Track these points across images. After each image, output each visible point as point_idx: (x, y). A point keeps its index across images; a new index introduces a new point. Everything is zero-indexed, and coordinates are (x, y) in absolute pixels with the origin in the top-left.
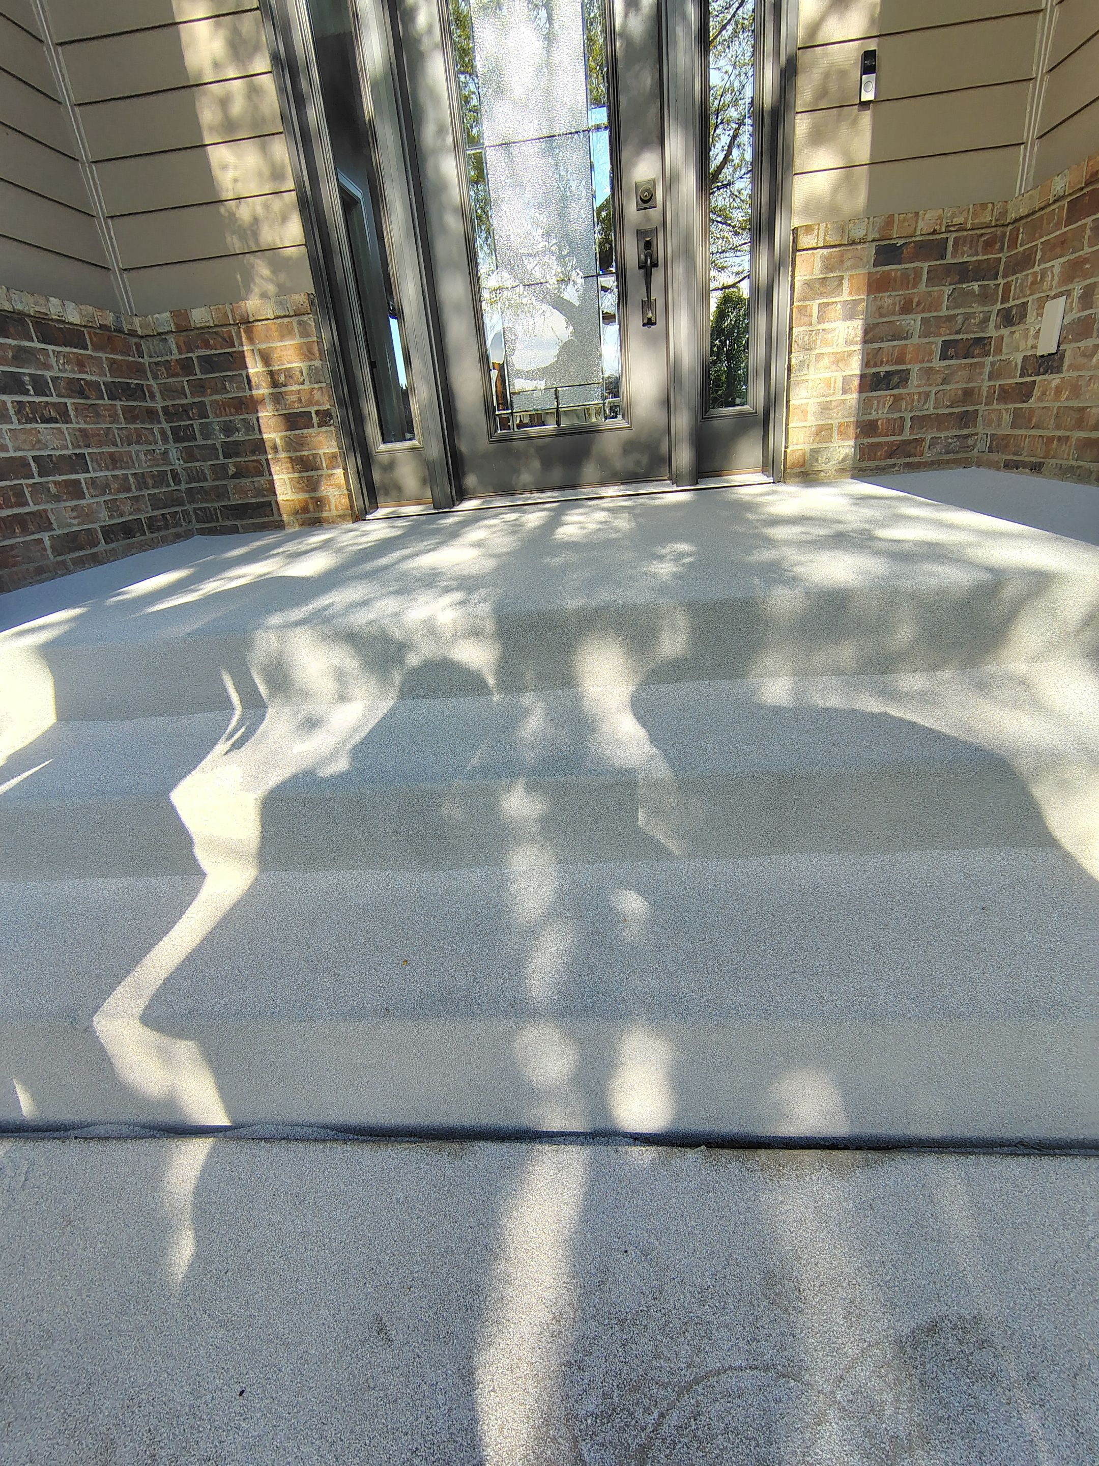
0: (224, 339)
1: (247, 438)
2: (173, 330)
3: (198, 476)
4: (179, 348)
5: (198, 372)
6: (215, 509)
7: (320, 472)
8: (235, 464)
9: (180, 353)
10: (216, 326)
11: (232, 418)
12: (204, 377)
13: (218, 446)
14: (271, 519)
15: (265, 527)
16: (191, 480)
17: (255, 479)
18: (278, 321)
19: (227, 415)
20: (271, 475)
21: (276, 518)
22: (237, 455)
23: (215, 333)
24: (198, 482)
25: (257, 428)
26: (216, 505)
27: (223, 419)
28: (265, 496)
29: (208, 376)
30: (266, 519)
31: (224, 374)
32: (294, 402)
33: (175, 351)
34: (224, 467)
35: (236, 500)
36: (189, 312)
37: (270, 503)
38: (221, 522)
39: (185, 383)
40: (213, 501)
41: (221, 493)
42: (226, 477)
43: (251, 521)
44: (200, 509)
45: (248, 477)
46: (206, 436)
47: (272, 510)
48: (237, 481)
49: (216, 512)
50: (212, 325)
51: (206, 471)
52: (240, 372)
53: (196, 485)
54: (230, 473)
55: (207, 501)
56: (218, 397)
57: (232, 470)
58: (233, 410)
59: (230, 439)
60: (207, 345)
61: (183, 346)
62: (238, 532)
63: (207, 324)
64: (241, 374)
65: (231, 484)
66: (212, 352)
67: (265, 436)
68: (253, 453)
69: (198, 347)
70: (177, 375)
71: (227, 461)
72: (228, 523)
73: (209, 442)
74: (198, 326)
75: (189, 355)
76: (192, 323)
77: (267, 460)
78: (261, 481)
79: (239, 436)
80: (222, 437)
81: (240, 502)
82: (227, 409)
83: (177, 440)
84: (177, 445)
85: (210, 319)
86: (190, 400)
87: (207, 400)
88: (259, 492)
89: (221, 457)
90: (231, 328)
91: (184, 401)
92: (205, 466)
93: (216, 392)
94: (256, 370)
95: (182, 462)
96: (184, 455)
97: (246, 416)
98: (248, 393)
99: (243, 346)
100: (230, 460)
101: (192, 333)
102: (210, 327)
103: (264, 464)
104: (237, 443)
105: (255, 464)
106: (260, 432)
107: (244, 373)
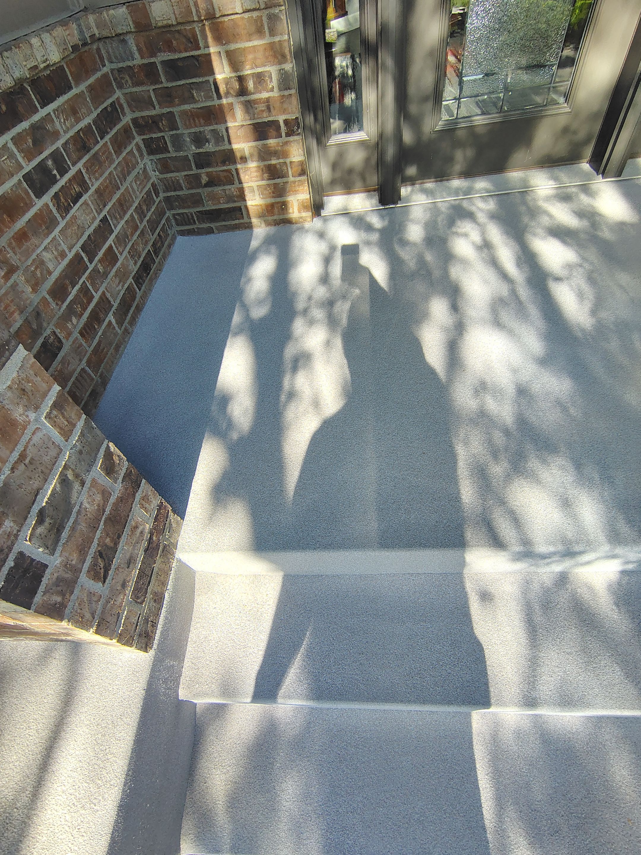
0: (189, 40)
1: (217, 149)
2: (133, 30)
3: (175, 186)
4: (139, 50)
5: (163, 79)
6: (191, 214)
7: (284, 180)
8: (208, 174)
9: (142, 58)
10: (179, 24)
11: (202, 129)
12: (170, 85)
13: (191, 158)
14: (242, 221)
15: (236, 228)
16: (167, 190)
17: (227, 188)
18: (246, 15)
19: (196, 126)
20: (240, 182)
21: (246, 220)
22: (209, 165)
23: (178, 32)
24: (175, 190)
25: (226, 139)
26: (193, 210)
27: (193, 130)
28: (235, 202)
29: (174, 84)
30: (237, 222)
31: (191, 81)
32: (263, 111)
33: (137, 55)
34: (197, 177)
35: (210, 206)
36: (147, 7)
37: (240, 209)
38: (198, 225)
39: (152, 93)
40: (189, 207)
41: (197, 200)
42: (199, 185)
43: (224, 224)
44: (178, 214)
45: (220, 185)
46: (178, 147)
47: (242, 214)
48: (210, 189)
49: (193, 217)
50: (174, 23)
51: (181, 181)
52: (207, 78)
53: (173, 193)
54: (203, 182)
55: (184, 208)
56: (187, 107)
57: (204, 179)
58: (202, 121)
59: (201, 150)
60: (171, 49)
61: (144, 49)
62: (213, 232)
63: (170, 22)
64: (209, 81)
65: (205, 192)
66: (176, 56)
67: (235, 146)
68: (224, 163)
69: (160, 51)
70: (141, 84)
71: (199, 171)
72: (205, 225)
73: (181, 154)
74: (160, 24)
75: (152, 60)
76: (153, 22)
77: (237, 170)
78: (232, 189)
79: (210, 147)
80: (194, 148)
81: (213, 209)
82: (197, 121)
83: (151, 152)
84: (152, 157)
85: (173, 16)
86: (158, 111)
87: (175, 110)
88: (230, 199)
89: (194, 168)
90: (195, 25)
91: (153, 113)
92: (179, 176)
93: (184, 101)
94: (224, 76)
95: (157, 173)
96: (159, 167)
97: (216, 128)
98: (216, 102)
99: (208, 47)
100: (203, 171)
101: (153, 33)
102: (173, 25)
103: (234, 173)
104: (207, 154)
105: (225, 174)
106: (230, 143)
107: (211, 79)
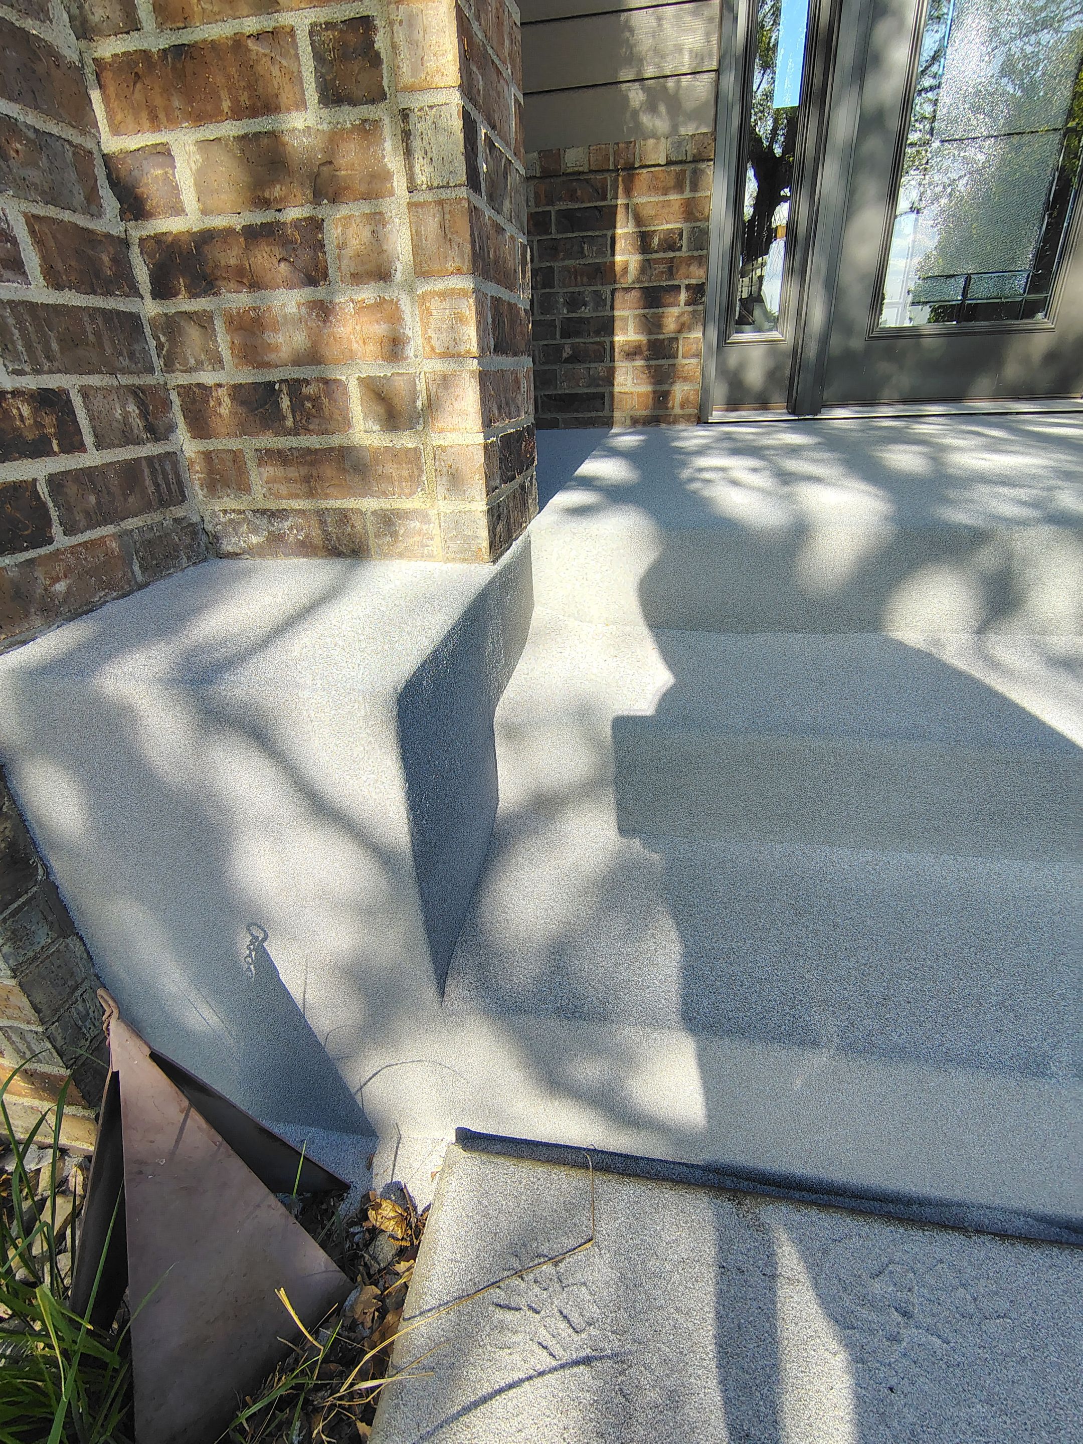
0: (596, 190)
1: (594, 315)
2: (538, 175)
4: (538, 197)
5: (554, 230)
7: (671, 362)
8: (573, 346)
9: (538, 205)
10: (591, 171)
11: (582, 289)
12: (559, 236)
13: (557, 323)
14: (600, 414)
15: (590, 424)
17: (593, 365)
18: (669, 168)
19: (576, 286)
20: (612, 360)
21: (606, 413)
22: (578, 334)
23: (587, 181)
25: (609, 303)
26: (539, 393)
27: (571, 290)
28: (598, 385)
29: (564, 236)
30: (594, 414)
31: (585, 234)
32: (662, 272)
33: (532, 202)
34: (559, 348)
35: (563, 389)
36: (562, 152)
37: (603, 396)
38: (540, 415)
41: (549, 380)
42: (558, 360)
43: (575, 415)
45: (584, 362)
46: (547, 308)
47: (604, 403)
48: (570, 366)
50: (586, 170)
51: (537, 353)
52: (605, 232)
54: (565, 355)
56: (571, 263)
57: (567, 352)
58: (585, 279)
59: (574, 315)
60: (573, 197)
61: (543, 196)
62: (557, 427)
63: (581, 169)
64: (606, 234)
65: (564, 369)
66: (577, 206)
67: (617, 313)
68: (598, 333)
69: (560, 199)
71: (563, 341)
72: (549, 416)
73: (548, 317)
74: (569, 171)
75: (548, 208)
76: (562, 167)
77: (612, 342)
78: (600, 369)
79: (585, 312)
80: (565, 311)
81: (567, 391)
82: (579, 278)
85: (586, 162)
86: (536, 264)
87: (556, 264)
88: (593, 381)
89: (558, 336)
90: (607, 175)
93: (569, 255)
94: (625, 230)
97: (599, 288)
98: (608, 260)
99: (617, 198)
100: (569, 341)
101: (560, 180)
102: (583, 173)
103: (608, 347)
104: (581, 320)
105: (596, 347)
106: (612, 308)
107: (609, 233)
